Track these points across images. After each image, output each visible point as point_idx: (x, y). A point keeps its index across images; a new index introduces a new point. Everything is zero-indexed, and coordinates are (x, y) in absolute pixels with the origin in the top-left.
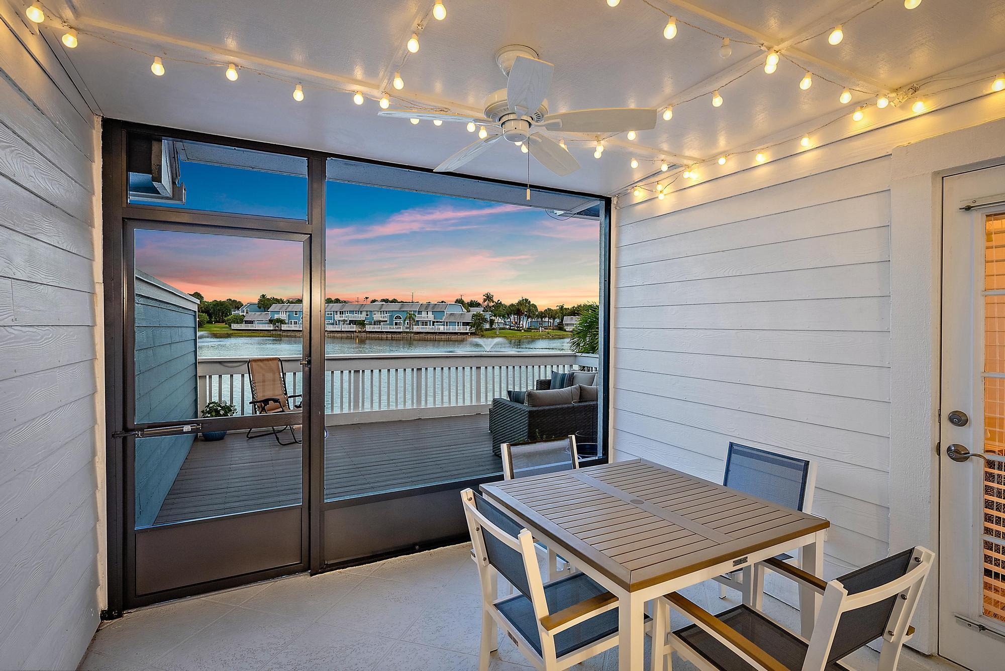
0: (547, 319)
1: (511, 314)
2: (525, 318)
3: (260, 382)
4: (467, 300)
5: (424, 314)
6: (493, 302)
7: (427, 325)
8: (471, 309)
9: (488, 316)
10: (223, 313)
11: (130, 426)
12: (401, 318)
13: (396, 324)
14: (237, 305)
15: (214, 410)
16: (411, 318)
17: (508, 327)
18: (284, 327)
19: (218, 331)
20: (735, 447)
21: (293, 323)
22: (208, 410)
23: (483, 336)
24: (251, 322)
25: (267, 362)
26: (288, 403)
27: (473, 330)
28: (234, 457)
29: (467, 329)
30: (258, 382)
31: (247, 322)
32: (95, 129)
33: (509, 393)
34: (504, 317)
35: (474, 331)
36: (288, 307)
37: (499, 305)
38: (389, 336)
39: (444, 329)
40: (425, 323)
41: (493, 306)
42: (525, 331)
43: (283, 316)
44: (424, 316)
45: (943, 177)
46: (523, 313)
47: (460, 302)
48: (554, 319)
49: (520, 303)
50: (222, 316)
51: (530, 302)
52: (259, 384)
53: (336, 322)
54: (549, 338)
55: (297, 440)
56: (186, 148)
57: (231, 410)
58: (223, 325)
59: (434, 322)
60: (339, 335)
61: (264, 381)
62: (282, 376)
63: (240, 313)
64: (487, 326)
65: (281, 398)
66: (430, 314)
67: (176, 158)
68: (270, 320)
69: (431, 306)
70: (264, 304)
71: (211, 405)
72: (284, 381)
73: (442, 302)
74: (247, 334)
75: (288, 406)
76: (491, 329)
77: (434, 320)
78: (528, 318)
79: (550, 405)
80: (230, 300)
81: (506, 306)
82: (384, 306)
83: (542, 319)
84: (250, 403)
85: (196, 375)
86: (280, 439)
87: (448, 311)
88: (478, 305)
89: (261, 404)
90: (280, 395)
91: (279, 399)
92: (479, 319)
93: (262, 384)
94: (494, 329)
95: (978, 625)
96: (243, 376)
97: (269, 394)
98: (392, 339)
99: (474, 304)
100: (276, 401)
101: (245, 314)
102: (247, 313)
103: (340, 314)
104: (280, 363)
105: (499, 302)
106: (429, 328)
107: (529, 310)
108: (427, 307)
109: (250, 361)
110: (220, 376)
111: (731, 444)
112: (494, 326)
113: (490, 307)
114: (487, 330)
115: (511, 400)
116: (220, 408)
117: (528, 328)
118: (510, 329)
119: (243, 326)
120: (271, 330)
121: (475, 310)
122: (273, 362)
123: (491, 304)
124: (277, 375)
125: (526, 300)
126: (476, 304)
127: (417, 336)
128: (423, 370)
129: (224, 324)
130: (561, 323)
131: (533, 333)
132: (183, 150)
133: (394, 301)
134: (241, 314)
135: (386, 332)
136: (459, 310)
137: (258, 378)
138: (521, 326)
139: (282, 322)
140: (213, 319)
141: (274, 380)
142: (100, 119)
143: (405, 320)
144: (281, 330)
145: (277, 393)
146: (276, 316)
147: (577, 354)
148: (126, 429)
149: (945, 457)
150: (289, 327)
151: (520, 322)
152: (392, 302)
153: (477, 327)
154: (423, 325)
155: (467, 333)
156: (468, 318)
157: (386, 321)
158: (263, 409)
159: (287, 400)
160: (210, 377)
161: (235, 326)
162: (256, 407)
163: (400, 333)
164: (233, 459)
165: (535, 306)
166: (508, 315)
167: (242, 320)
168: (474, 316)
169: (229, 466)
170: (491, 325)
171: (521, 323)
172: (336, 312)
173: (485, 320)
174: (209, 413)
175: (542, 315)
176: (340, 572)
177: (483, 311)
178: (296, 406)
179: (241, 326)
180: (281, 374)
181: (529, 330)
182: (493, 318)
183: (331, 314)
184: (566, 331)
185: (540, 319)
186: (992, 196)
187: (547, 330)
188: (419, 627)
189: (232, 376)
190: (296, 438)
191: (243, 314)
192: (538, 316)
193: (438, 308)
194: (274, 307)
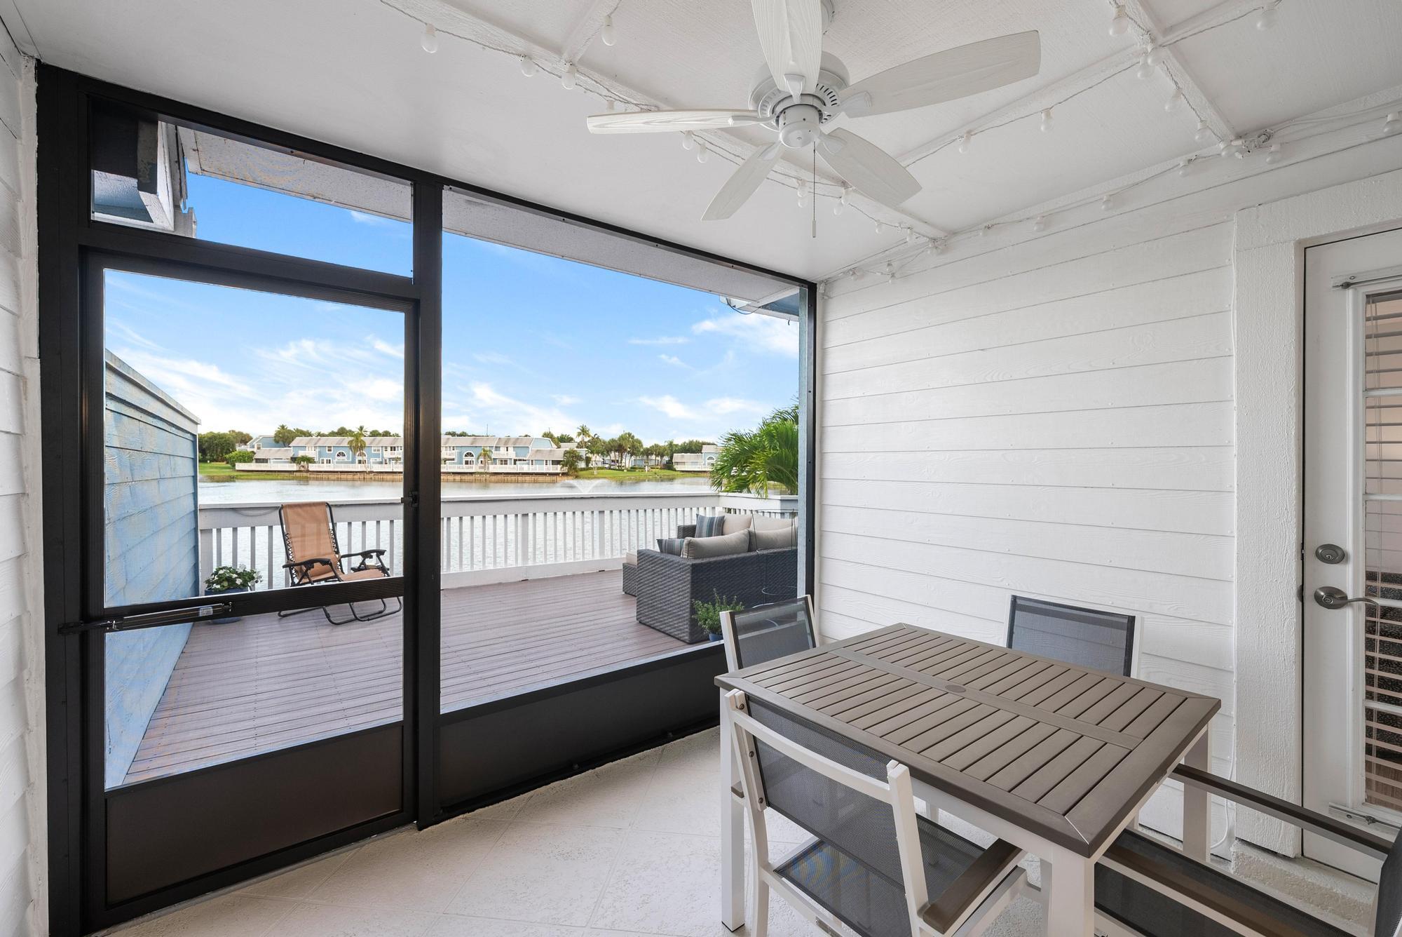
0: (654, 457)
1: (611, 450)
2: (629, 456)
3: (298, 537)
4: (557, 434)
5: (503, 450)
6: (589, 436)
7: (506, 464)
8: (562, 444)
9: (583, 452)
10: (222, 449)
11: (93, 612)
12: (473, 456)
13: (467, 463)
14: (245, 439)
15: (226, 579)
16: (486, 454)
17: (607, 466)
18: (312, 467)
19: (216, 472)
20: (1019, 602)
21: (325, 462)
22: (216, 578)
23: (577, 477)
24: (265, 461)
25: (308, 508)
26: (341, 565)
27: (565, 469)
28: (262, 646)
29: (558, 469)
30: (295, 537)
31: (258, 461)
32: (21, 79)
33: (660, 542)
34: (603, 454)
35: (566, 471)
36: (318, 441)
37: (595, 441)
38: (458, 478)
39: (529, 469)
40: (504, 462)
41: (589, 441)
42: (628, 471)
43: (310, 453)
44: (502, 453)
45: (1305, 249)
46: (626, 450)
47: (548, 435)
48: (662, 456)
49: (622, 438)
50: (222, 452)
51: (633, 436)
52: (296, 539)
53: (386, 460)
54: (657, 480)
55: (358, 616)
56: (200, 148)
57: (253, 578)
58: (223, 464)
59: (515, 461)
60: (389, 477)
61: (303, 535)
62: (331, 528)
63: (247, 448)
64: (582, 465)
65: (331, 557)
66: (511, 449)
67: (181, 164)
68: (292, 458)
69: (512, 441)
70: (284, 438)
71: (221, 572)
72: (335, 534)
73: (526, 436)
74: (257, 477)
75: (341, 569)
76: (588, 468)
77: (516, 458)
78: (631, 456)
79: (714, 556)
80: (233, 431)
81: (604, 442)
82: (450, 441)
83: (648, 456)
84: (284, 567)
85: (196, 529)
86: (331, 615)
87: (532, 448)
88: (570, 440)
89: (301, 568)
90: (329, 554)
91: (329, 560)
92: (573, 457)
93: (300, 539)
94: (591, 468)
95: (1364, 817)
96: (271, 528)
97: (310, 554)
98: (461, 481)
99: (564, 439)
100: (324, 562)
101: (255, 450)
102: (259, 448)
103: (391, 450)
104: (328, 510)
105: (596, 436)
106: (509, 468)
107: (633, 446)
108: (507, 442)
109: (282, 507)
110: (235, 530)
111: (1015, 598)
112: (590, 465)
113: (586, 442)
114: (582, 470)
115: (661, 551)
116: (235, 576)
117: (632, 468)
118: (610, 469)
119: (253, 466)
120: (294, 471)
121: (566, 447)
122: (318, 507)
123: (587, 439)
124: (323, 527)
125: (630, 434)
126: (568, 438)
127: (494, 478)
128: (531, 515)
129: (225, 463)
130: (670, 462)
131: (637, 473)
132: (194, 150)
133: (463, 435)
134: (249, 450)
135: (453, 473)
136: (549, 446)
137: (295, 531)
138: (623, 464)
139: (310, 460)
140: (208, 457)
141: (319, 534)
142: (32, 64)
143: (478, 459)
144: (308, 471)
145: (326, 552)
146: (301, 453)
147: (721, 494)
148: (86, 617)
149: (1310, 603)
150: (319, 467)
151: (622, 460)
152: (461, 435)
153: (571, 466)
154: (502, 464)
155: (557, 474)
156: (559, 455)
157: (453, 459)
158: (305, 575)
159: (340, 561)
160: (219, 531)
161: (239, 466)
162: (293, 572)
163: (471, 473)
164: (260, 649)
165: (640, 442)
166: (608, 452)
167: (252, 458)
168: (566, 453)
169: (255, 660)
170: (587, 465)
171: (624, 461)
172: (386, 447)
173: (580, 458)
174: (217, 583)
175: (648, 452)
176: (466, 818)
177: (577, 447)
178: (353, 569)
179: (250, 466)
180: (331, 524)
181: (633, 469)
182: (590, 455)
183: (378, 450)
184: (676, 471)
185: (645, 457)
186: (1378, 270)
187: (654, 470)
188: (615, 901)
189: (253, 529)
190: (356, 613)
191: (252, 450)
192: (643, 453)
193: (521, 444)
194: (298, 441)
